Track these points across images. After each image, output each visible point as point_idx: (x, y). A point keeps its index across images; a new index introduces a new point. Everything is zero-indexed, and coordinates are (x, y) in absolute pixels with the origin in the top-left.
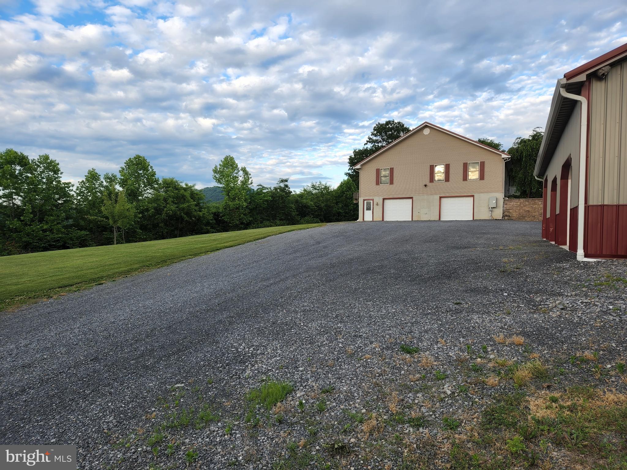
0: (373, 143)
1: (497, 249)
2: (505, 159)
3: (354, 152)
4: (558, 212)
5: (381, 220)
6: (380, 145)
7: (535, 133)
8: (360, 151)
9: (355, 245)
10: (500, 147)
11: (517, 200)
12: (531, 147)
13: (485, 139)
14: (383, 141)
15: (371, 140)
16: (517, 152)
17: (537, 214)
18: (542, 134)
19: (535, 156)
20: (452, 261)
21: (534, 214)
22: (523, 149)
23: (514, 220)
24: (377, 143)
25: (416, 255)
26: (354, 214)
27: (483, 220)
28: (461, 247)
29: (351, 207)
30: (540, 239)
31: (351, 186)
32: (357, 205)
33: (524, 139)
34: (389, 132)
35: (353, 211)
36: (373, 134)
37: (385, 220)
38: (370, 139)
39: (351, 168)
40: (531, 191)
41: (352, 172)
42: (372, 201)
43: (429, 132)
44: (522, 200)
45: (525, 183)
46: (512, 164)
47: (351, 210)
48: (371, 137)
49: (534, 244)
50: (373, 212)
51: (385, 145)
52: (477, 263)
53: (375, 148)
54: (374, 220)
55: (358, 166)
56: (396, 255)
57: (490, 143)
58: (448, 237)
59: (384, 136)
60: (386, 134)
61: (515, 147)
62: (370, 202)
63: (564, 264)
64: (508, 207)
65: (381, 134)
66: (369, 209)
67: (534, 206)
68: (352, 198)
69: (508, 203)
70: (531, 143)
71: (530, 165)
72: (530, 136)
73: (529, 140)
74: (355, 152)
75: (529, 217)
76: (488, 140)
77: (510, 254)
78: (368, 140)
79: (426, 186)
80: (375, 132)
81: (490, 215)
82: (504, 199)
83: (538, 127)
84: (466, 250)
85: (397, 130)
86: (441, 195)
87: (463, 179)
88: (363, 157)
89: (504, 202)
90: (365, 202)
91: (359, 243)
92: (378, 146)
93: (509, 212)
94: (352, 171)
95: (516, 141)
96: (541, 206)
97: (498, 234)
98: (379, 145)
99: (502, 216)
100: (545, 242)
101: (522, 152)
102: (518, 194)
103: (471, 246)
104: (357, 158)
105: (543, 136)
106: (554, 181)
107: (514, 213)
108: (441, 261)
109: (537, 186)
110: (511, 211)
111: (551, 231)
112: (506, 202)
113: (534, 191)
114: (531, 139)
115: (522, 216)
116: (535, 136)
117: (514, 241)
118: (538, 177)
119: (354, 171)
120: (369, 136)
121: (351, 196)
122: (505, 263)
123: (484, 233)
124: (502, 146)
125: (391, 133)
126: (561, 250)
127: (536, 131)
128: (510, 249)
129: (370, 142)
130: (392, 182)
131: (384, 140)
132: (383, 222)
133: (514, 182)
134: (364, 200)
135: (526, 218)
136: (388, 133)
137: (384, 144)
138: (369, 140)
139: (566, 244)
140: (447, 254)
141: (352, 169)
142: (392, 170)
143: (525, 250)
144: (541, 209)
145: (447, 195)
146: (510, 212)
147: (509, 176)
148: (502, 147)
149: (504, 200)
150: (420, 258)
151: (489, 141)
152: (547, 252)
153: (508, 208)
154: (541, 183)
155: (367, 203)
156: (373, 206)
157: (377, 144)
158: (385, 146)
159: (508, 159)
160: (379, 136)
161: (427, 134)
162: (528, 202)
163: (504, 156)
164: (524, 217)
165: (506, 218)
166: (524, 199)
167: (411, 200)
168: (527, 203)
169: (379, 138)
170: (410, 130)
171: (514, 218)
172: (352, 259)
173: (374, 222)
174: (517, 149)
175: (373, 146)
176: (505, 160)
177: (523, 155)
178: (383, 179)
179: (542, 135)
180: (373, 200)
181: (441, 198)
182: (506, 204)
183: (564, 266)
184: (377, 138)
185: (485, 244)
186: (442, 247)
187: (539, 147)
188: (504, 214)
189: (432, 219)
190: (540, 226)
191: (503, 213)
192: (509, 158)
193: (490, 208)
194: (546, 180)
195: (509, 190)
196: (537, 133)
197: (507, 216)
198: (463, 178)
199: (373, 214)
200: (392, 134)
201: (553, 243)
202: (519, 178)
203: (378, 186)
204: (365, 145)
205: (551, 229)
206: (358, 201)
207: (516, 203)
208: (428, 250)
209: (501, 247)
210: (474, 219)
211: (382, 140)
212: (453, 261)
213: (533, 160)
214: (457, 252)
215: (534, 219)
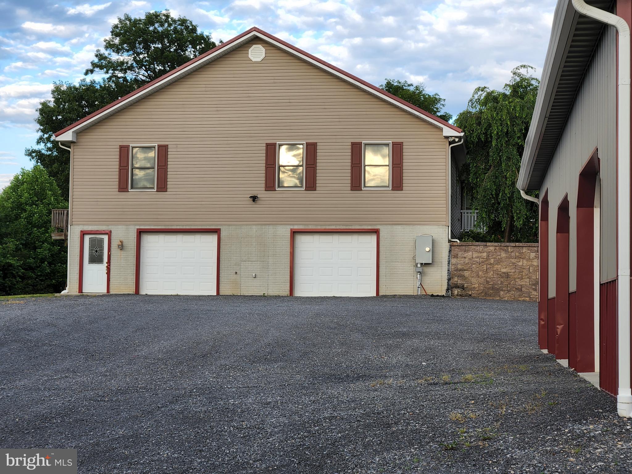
0: (111, 71)
1: (436, 381)
2: (451, 139)
3: (53, 92)
4: (573, 287)
5: (132, 290)
6: (130, 76)
7: (518, 79)
8: (71, 89)
9: (56, 372)
10: (438, 106)
11: (480, 247)
12: (508, 113)
13: (402, 81)
14: (140, 68)
15: (104, 62)
16: (479, 124)
17: (526, 282)
18: (533, 82)
19: (519, 138)
20: (325, 418)
21: (519, 282)
22: (492, 116)
23: (474, 298)
24: (121, 70)
25: (231, 401)
26: (54, 272)
27: (401, 297)
28: (348, 376)
29: (44, 251)
30: (532, 349)
31: (44, 190)
32: (62, 245)
33: (492, 92)
34: (155, 43)
35: (50, 264)
36: (109, 45)
37: (143, 292)
38: (101, 57)
39: (46, 136)
40: (511, 223)
41: (49, 149)
42: (106, 238)
43: (264, 55)
44: (491, 247)
45: (499, 204)
46: (468, 153)
47: (42, 261)
48: (106, 53)
49: (522, 367)
50: (108, 268)
51: (144, 78)
52: (389, 426)
53: (117, 83)
54: (112, 292)
55: (67, 136)
56: (176, 400)
57: (414, 92)
58: (314, 346)
59: (141, 53)
60: (147, 48)
61: (473, 111)
62: (102, 240)
63: (591, 427)
64: (458, 262)
65: (132, 47)
66: (96, 259)
67: (520, 264)
68: (46, 225)
69: (460, 254)
70: (509, 103)
71: (509, 159)
72: (506, 85)
73: (505, 95)
74: (57, 91)
75: (509, 291)
76: (409, 85)
77: (467, 397)
78: (96, 60)
79: (254, 198)
80: (117, 41)
81: (418, 283)
82: (450, 241)
83: (524, 66)
84: (360, 384)
85: (177, 40)
86: (296, 227)
87: (352, 186)
88: (82, 107)
89: (450, 251)
90: (87, 238)
91: (67, 364)
92: (125, 79)
93: (462, 277)
94: (49, 145)
95: (476, 97)
96: (535, 264)
97: (437, 335)
98: (128, 78)
99: (445, 287)
100: (546, 359)
101: (490, 126)
102: (483, 230)
103: (373, 373)
104: (64, 108)
105: (536, 89)
106: (564, 207)
107: (474, 280)
108: (297, 419)
109: (524, 211)
110: (466, 274)
111: (559, 331)
112: (456, 250)
113: (519, 224)
114: (508, 92)
115: (493, 288)
116: (519, 87)
117: (475, 356)
118: (527, 193)
119: (54, 147)
120: (98, 51)
121: (45, 218)
122: (456, 423)
123: (404, 334)
124: (442, 102)
125: (160, 46)
126: (583, 385)
127: (519, 75)
128: (467, 381)
129: (101, 67)
130: (162, 186)
131: (140, 64)
132: (138, 298)
133: (472, 200)
134: (83, 234)
135: (502, 293)
136: (153, 46)
137: (142, 74)
138: (100, 60)
139: (591, 369)
140: (312, 398)
141: (48, 139)
142: (163, 151)
143: (502, 384)
144: (535, 271)
145: (311, 227)
146: (464, 276)
147: (462, 182)
148: (443, 105)
149: (451, 246)
150: (243, 412)
151: (412, 89)
152: (551, 392)
153: (459, 267)
154: (532, 206)
155: (91, 240)
156: (109, 250)
157: (120, 75)
158: (143, 82)
159: (457, 140)
160: (128, 51)
161: (259, 60)
162: (506, 251)
163: (448, 132)
164: (496, 290)
165: (456, 292)
166: (496, 244)
167: (213, 239)
168: (503, 255)
169: (126, 57)
170: (214, 44)
171: (473, 293)
172: (45, 418)
173: (113, 299)
174: (478, 117)
175: (110, 79)
176: (450, 143)
177: (491, 133)
178: (139, 174)
179: (532, 85)
180: (109, 234)
181: (294, 233)
182: (456, 256)
183: (589, 432)
184: (122, 59)
185: (407, 365)
186: (298, 377)
187: (530, 116)
188: (451, 281)
189: (272, 291)
190: (533, 314)
191: (449, 280)
192: (460, 138)
193: (419, 266)
194: (545, 202)
195: (461, 220)
196: (523, 80)
197: (457, 286)
198: (352, 183)
199: (108, 273)
200: (164, 48)
201: (564, 363)
202: (485, 190)
203: (123, 195)
204: (86, 73)
205: (560, 327)
206: (66, 236)
207: (480, 255)
208: (262, 385)
209: (446, 377)
210: (381, 294)
211: (135, 65)
212: (328, 418)
213: (514, 145)
214: (335, 390)
215: (520, 296)
